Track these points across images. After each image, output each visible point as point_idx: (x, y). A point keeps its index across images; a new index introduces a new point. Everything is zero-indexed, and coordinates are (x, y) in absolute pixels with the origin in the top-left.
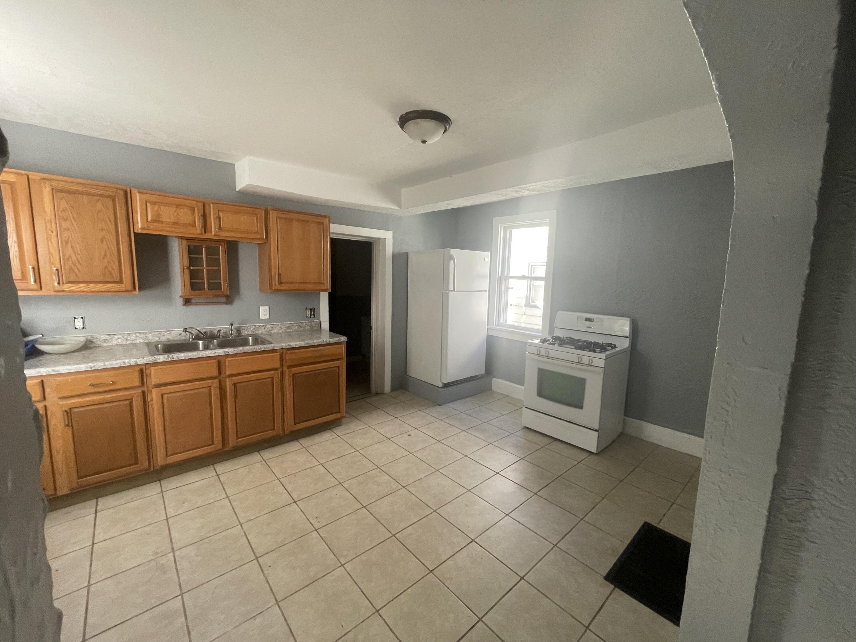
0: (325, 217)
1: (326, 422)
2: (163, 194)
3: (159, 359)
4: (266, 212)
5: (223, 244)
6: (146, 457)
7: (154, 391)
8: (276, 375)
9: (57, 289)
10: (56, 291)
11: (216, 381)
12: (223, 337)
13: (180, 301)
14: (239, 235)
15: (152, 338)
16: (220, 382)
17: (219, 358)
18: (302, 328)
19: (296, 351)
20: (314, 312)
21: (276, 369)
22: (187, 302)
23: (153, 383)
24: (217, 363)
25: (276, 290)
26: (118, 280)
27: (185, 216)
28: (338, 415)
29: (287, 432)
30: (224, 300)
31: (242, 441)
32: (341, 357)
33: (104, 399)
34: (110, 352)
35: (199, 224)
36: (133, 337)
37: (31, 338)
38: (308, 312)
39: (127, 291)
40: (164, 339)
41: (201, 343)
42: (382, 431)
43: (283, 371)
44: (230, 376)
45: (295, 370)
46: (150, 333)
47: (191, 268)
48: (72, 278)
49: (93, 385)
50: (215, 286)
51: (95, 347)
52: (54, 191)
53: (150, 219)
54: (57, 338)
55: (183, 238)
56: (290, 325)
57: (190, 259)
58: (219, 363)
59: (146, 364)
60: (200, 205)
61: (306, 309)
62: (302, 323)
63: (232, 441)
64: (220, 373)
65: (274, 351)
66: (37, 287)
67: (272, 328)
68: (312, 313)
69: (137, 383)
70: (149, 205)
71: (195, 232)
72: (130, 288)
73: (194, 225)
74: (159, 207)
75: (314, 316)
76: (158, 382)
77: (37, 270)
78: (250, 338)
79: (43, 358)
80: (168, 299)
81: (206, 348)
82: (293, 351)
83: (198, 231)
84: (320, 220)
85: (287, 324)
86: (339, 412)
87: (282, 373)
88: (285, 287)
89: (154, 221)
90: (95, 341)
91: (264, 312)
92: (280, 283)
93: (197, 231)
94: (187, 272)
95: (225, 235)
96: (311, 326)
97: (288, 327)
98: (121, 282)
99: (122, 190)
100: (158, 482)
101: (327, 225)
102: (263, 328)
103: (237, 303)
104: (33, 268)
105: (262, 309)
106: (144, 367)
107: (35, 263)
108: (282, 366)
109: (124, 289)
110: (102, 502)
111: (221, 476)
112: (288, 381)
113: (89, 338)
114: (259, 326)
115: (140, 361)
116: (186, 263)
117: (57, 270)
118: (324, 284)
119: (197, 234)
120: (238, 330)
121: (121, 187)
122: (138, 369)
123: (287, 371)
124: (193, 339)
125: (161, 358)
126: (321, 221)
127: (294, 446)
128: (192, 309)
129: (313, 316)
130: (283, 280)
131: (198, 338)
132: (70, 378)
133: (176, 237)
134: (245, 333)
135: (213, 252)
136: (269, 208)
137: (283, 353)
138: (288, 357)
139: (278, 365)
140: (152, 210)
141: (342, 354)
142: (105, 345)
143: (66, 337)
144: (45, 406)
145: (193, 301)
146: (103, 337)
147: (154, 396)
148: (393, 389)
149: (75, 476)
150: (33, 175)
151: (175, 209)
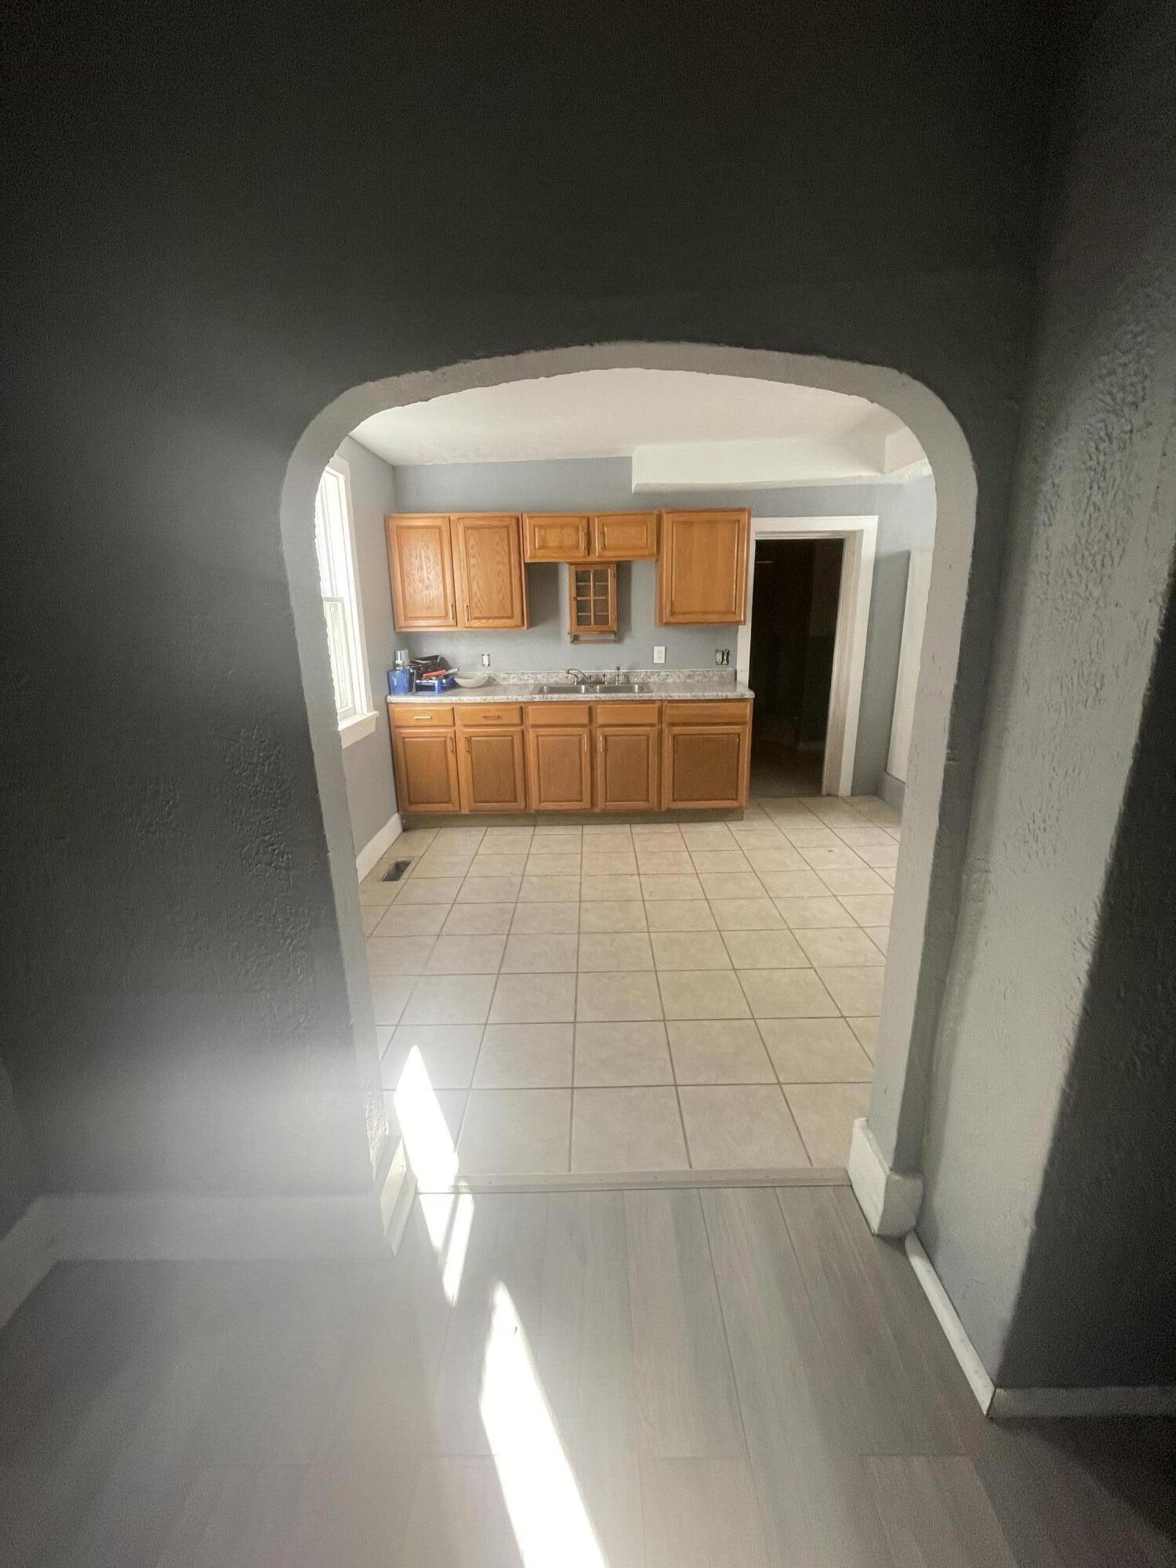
0: (742, 510)
1: (717, 809)
2: (554, 514)
3: (535, 698)
4: (660, 518)
5: (612, 565)
6: (523, 798)
7: (531, 730)
8: (652, 732)
9: (467, 625)
10: (467, 627)
11: (586, 730)
12: (609, 683)
13: (568, 638)
14: (630, 553)
15: (542, 678)
16: (591, 731)
17: (591, 704)
18: (707, 679)
19: (679, 705)
20: (727, 656)
21: (652, 725)
22: (575, 639)
23: (530, 723)
24: (588, 710)
25: (667, 624)
26: (509, 614)
27: (569, 537)
28: (734, 804)
29: (663, 809)
30: (612, 637)
31: (611, 805)
32: (743, 720)
33: (492, 732)
34: (506, 690)
35: (582, 546)
36: (526, 677)
37: (451, 671)
38: (719, 657)
39: (516, 626)
40: (552, 681)
41: (583, 687)
42: (791, 838)
43: (661, 730)
44: (602, 726)
45: (677, 730)
46: (540, 673)
47: (579, 598)
48: (476, 615)
49: (485, 717)
50: (602, 620)
51: (496, 685)
52: (467, 528)
53: (537, 546)
54: (470, 673)
55: (571, 564)
56: (691, 673)
57: (578, 588)
58: (590, 709)
59: (525, 702)
60: (585, 522)
61: (717, 651)
62: (708, 671)
63: (601, 805)
64: (591, 720)
65: (653, 702)
66: (454, 623)
67: (668, 675)
68: (725, 657)
69: (517, 721)
70: (536, 529)
71: (578, 555)
72: (519, 623)
73: (577, 547)
74: (546, 531)
75: (728, 662)
76: (534, 723)
77: (454, 606)
78: (636, 686)
79: (457, 690)
80: (557, 636)
81: (587, 691)
82: (675, 705)
83: (582, 554)
84: (735, 516)
85: (687, 671)
86: (736, 800)
87: (661, 732)
88: (680, 618)
89: (541, 548)
90: (497, 678)
91: (659, 654)
92: (673, 613)
93: (580, 554)
94: (574, 603)
95: (611, 555)
96: (721, 676)
97: (689, 676)
98: (511, 617)
99: (514, 517)
100: (533, 828)
101: (745, 524)
102: (657, 674)
103: (627, 641)
104: (452, 606)
105: (656, 649)
106: (523, 705)
107: (453, 601)
108: (660, 721)
109: (514, 624)
110: (490, 829)
111: (584, 837)
112: (668, 744)
113: (492, 676)
114: (652, 672)
115: (520, 699)
116: (574, 594)
117: (467, 606)
118: (735, 613)
119: (582, 557)
120: (627, 676)
121: (513, 514)
122: (518, 706)
123: (667, 731)
124: (578, 683)
125: (538, 698)
126: (735, 518)
127: (670, 829)
128: (580, 647)
129: (725, 662)
130: (677, 609)
131: (583, 682)
132: (470, 708)
133: (568, 563)
134: (634, 680)
135: (601, 576)
136: (664, 510)
137: (662, 705)
138: (668, 711)
139: (654, 720)
140: (539, 534)
141: (745, 715)
142: (505, 683)
143: (477, 673)
144: (455, 732)
145: (581, 638)
146: (502, 675)
147: (531, 736)
148: (855, 792)
149: (472, 800)
150: (453, 517)
151: (559, 530)
